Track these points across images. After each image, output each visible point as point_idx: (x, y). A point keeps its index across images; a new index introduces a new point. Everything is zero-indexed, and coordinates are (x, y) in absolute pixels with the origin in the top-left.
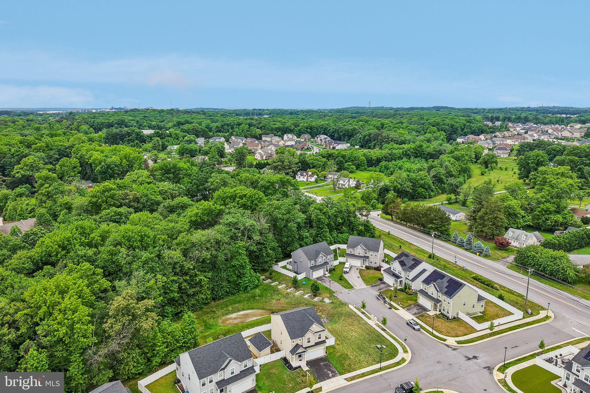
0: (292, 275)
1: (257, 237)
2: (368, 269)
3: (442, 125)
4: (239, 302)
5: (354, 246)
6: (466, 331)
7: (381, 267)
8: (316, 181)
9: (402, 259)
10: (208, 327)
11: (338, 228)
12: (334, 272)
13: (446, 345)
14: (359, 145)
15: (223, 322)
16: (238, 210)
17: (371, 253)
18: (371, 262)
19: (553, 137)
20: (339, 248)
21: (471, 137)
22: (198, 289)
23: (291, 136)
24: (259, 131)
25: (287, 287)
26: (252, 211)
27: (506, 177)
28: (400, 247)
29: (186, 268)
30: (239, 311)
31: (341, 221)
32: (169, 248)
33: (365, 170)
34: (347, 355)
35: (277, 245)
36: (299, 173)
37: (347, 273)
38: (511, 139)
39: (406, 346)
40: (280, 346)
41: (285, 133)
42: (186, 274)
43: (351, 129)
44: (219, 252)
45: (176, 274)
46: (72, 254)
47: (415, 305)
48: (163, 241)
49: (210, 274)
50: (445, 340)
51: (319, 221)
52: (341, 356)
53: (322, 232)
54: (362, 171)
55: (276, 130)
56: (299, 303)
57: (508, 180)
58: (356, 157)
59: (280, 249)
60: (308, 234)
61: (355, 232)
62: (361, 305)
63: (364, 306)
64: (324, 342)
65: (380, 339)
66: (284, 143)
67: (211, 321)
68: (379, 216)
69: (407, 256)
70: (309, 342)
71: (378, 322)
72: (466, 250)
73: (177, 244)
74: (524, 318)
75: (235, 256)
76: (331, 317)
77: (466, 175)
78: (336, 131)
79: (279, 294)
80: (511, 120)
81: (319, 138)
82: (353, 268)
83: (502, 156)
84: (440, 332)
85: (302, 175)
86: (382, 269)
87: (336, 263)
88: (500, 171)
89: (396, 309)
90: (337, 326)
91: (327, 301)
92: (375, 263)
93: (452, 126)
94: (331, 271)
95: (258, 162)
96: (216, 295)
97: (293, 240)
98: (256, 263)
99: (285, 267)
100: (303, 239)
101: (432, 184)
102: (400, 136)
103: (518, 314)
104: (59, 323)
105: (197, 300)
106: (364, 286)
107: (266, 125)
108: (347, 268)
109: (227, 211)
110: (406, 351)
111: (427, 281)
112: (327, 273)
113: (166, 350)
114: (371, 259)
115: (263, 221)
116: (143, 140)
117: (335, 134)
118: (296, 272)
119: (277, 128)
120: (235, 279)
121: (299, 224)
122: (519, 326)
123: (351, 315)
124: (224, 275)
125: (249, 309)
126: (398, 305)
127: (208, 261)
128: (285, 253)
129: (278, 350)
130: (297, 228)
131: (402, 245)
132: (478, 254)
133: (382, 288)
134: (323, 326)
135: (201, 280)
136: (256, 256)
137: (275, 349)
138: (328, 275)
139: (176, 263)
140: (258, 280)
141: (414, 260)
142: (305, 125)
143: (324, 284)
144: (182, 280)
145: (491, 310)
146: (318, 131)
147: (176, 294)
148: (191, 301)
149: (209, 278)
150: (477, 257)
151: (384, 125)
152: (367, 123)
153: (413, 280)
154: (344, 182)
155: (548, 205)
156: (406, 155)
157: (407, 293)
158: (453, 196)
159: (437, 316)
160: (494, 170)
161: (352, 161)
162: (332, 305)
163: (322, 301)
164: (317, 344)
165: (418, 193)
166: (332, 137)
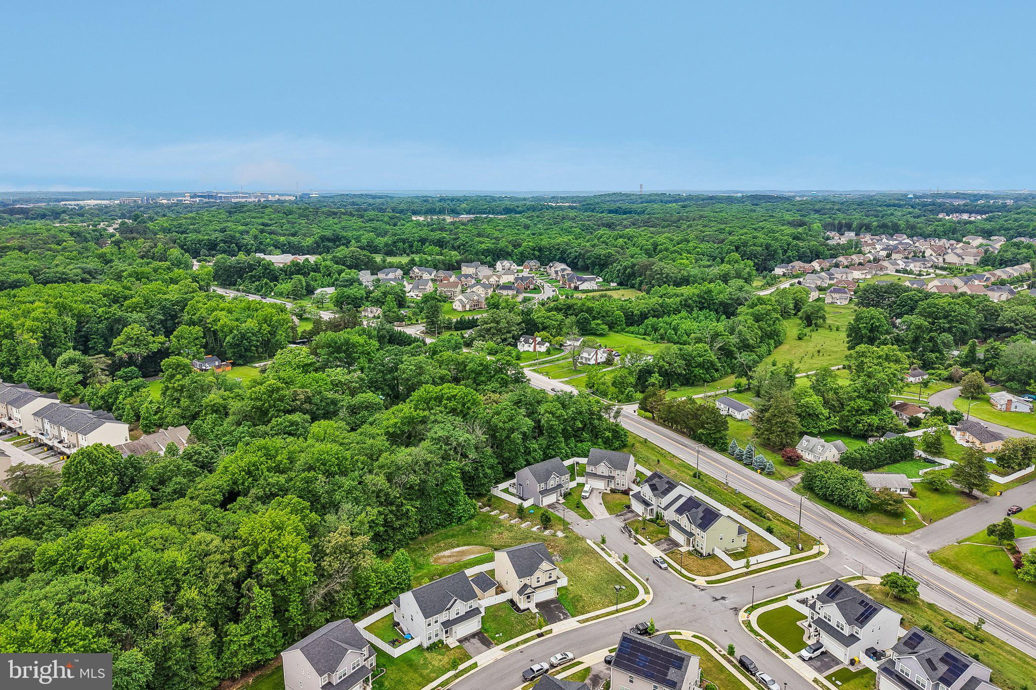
0: (517, 501)
1: (472, 455)
2: (614, 492)
3: (751, 246)
4: (453, 536)
5: (595, 463)
6: (720, 570)
7: (630, 489)
8: (548, 352)
9: (654, 482)
10: (418, 567)
11: (576, 435)
12: (569, 497)
13: (694, 585)
14: (616, 282)
15: (436, 560)
16: (446, 417)
17: (618, 472)
18: (618, 484)
19: (929, 265)
20: (577, 463)
21: (798, 264)
22: (404, 521)
23: (508, 264)
24: (455, 255)
25: (511, 517)
26: (464, 416)
27: (834, 343)
28: (658, 461)
29: (392, 497)
30: (453, 547)
31: (580, 425)
32: (370, 472)
33: (622, 331)
34: (581, 597)
35: (496, 461)
36: (522, 339)
37: (585, 498)
38: (860, 270)
39: (648, 586)
40: (505, 587)
41: (499, 258)
42: (392, 504)
43: (604, 255)
44: (429, 475)
45: (381, 504)
46: (262, 481)
47: (666, 540)
48: (362, 463)
49: (418, 503)
50: (694, 580)
51: (552, 428)
52: (574, 598)
53: (555, 442)
54: (617, 332)
55: (483, 254)
56: (525, 537)
57: (835, 349)
58: (609, 311)
59: (499, 466)
60: (536, 446)
61: (600, 440)
62: (600, 540)
63: (604, 541)
64: (555, 582)
65: (620, 579)
66: (497, 279)
67: (421, 560)
68: (636, 413)
69: (660, 477)
70: (538, 582)
71: (619, 560)
72: (746, 465)
73: (380, 467)
74: (791, 554)
75: (447, 480)
76: (565, 555)
77: (772, 342)
78: (580, 256)
79: (501, 526)
80: (871, 229)
81: (553, 269)
82: (595, 491)
83: (839, 304)
84: (690, 571)
85: (526, 342)
86: (631, 493)
87: (573, 484)
88: (827, 332)
89: (643, 544)
90: (571, 565)
91: (560, 534)
92: (623, 485)
93: (768, 247)
94: (566, 495)
95: (459, 319)
96: (424, 528)
97: (516, 454)
98: (470, 486)
99: (506, 491)
100: (530, 452)
101: (717, 360)
102: (681, 270)
103: (785, 549)
104: (282, 562)
105: (404, 535)
106: (606, 515)
107: (467, 243)
108: (586, 492)
109: (432, 418)
110: (647, 592)
111: (680, 511)
112: (561, 498)
113: (380, 591)
114: (618, 480)
115: (479, 432)
116: (272, 275)
117: (578, 261)
118: (522, 498)
119: (484, 250)
120: (447, 508)
121: (524, 434)
122: (783, 564)
123: (589, 552)
124: (434, 503)
125: (465, 545)
126: (646, 539)
127: (417, 488)
128: (507, 472)
129: (503, 591)
130: (522, 439)
131: (661, 459)
132: (759, 471)
133: (628, 519)
134: (553, 564)
135: (408, 510)
136: (469, 477)
137: (501, 590)
138: (562, 501)
139: (380, 491)
140: (474, 509)
141: (668, 482)
142: (530, 244)
143: (557, 513)
144: (387, 511)
145: (755, 544)
146: (551, 253)
147: (381, 528)
148: (397, 535)
149: (417, 508)
150: (756, 476)
151: (657, 245)
152: (632, 241)
153: (666, 508)
154: (589, 355)
155: (859, 402)
156: (686, 306)
157: (658, 524)
158: (744, 381)
159: (689, 553)
160: (820, 330)
161: (603, 316)
162: (566, 540)
163: (554, 535)
164: (547, 584)
165: (695, 376)
166: (574, 266)
